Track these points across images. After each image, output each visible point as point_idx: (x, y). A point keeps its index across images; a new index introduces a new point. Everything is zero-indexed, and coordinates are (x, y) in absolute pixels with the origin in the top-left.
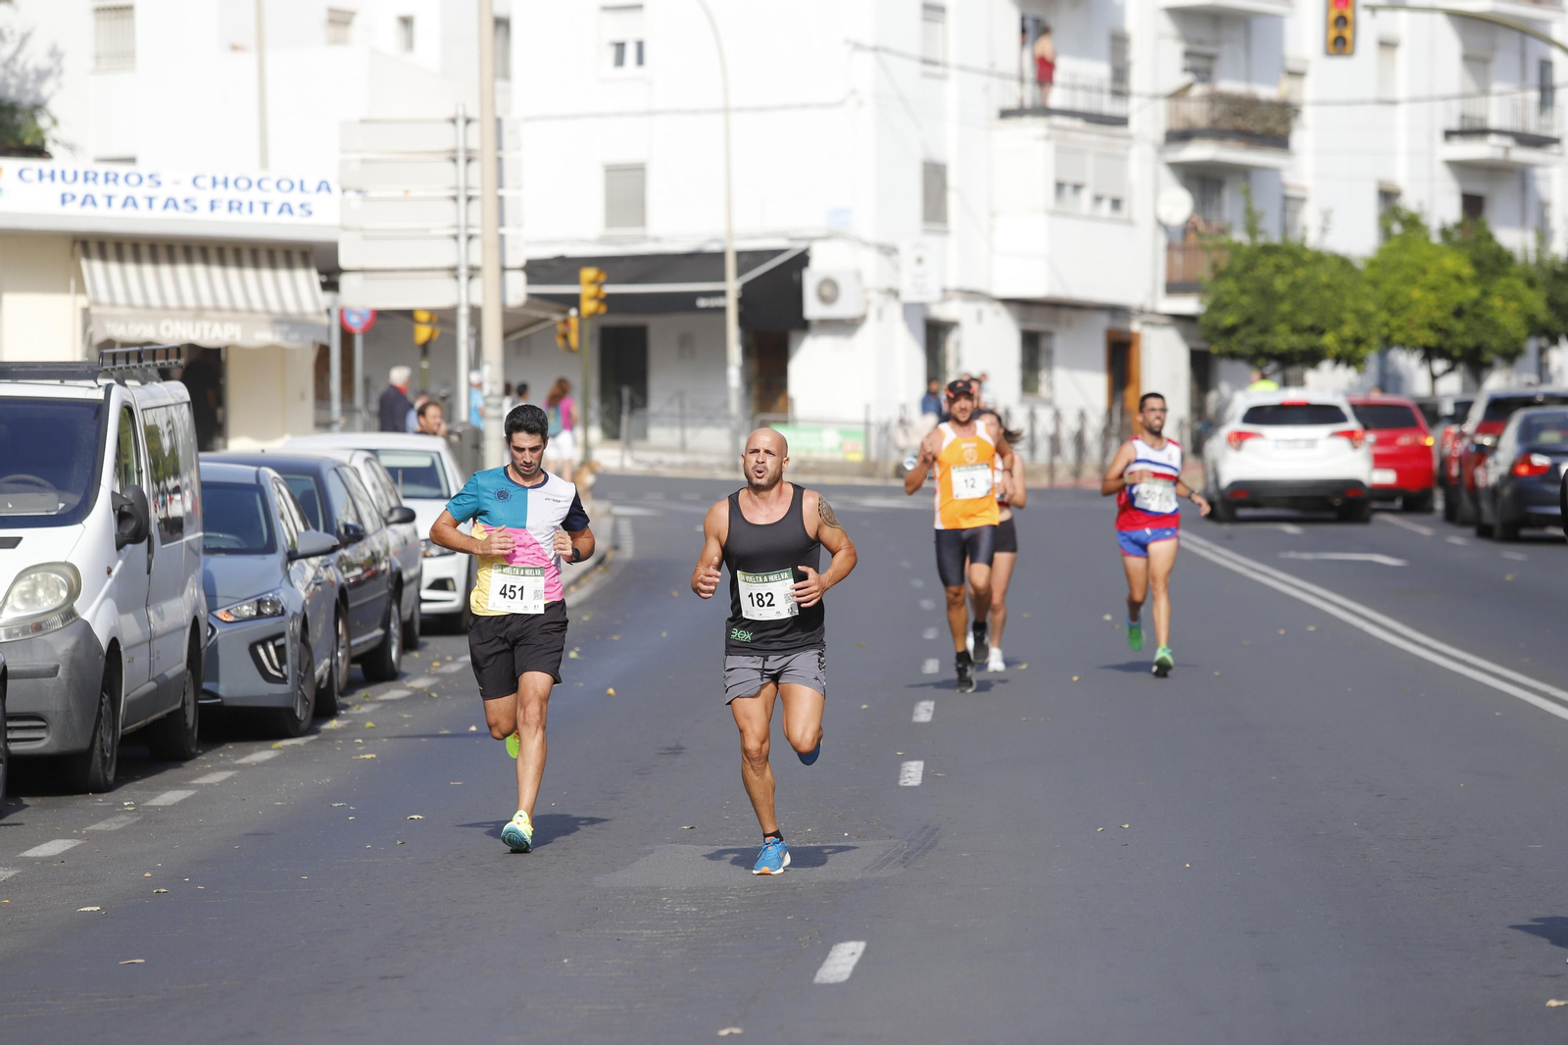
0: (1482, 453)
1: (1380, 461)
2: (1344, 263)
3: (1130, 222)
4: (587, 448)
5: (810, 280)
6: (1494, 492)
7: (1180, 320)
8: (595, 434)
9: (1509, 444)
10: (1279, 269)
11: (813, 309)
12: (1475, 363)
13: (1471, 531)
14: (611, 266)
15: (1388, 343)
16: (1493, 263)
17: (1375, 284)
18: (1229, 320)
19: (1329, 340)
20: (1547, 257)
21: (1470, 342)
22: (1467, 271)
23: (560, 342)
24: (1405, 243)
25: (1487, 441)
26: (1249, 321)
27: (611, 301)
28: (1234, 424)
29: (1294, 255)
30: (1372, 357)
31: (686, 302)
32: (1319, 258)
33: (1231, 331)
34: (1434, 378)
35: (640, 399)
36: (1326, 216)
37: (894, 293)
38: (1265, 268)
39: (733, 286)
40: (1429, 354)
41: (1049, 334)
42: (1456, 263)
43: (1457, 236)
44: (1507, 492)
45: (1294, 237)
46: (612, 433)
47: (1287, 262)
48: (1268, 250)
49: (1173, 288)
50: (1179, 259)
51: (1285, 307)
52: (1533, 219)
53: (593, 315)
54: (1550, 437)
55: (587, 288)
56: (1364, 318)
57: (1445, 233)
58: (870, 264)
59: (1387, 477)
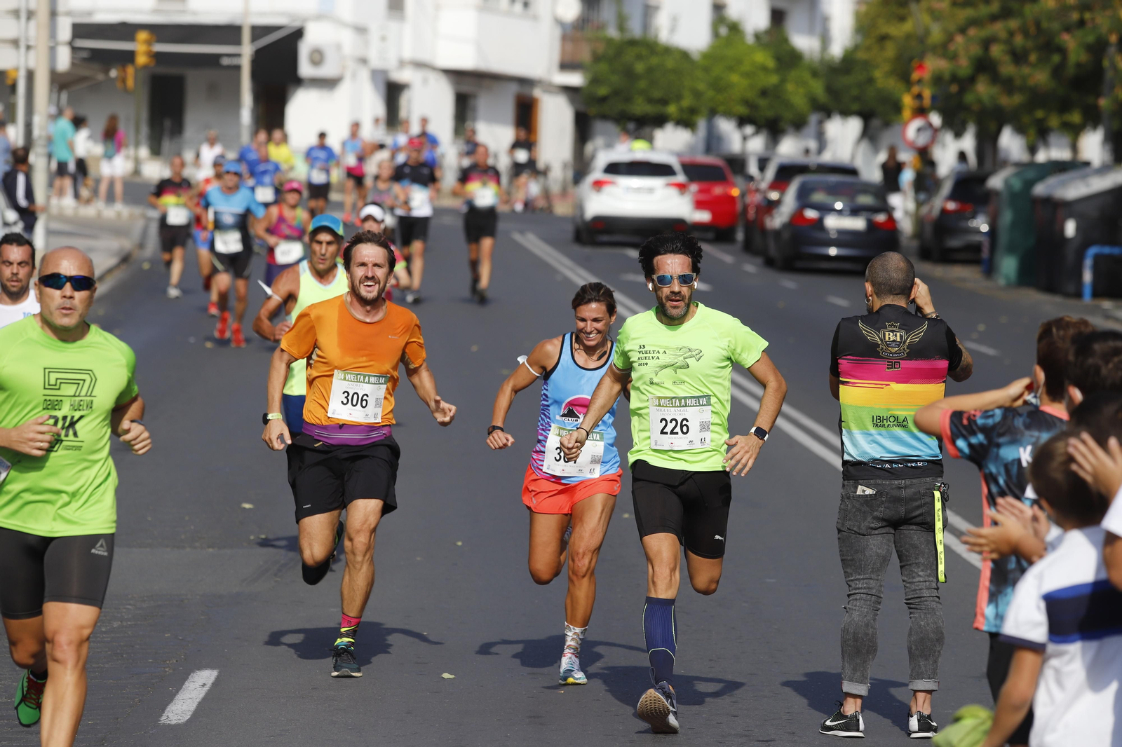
0: (772, 206)
1: (699, 205)
2: (684, 55)
3: (535, 18)
4: (137, 162)
5: (304, 49)
6: (777, 233)
7: (569, 90)
8: (144, 152)
9: (789, 201)
10: (639, 57)
11: (305, 69)
12: (774, 130)
13: (759, 260)
14: (160, 32)
15: (713, 113)
16: (789, 59)
17: (706, 69)
18: (603, 91)
19: (672, 109)
20: (827, 57)
21: (770, 114)
22: (771, 63)
23: (119, 85)
24: (728, 42)
25: (774, 196)
26: (616, 93)
27: (159, 57)
28: (597, 174)
29: (649, 47)
30: (702, 124)
31: (213, 60)
32: (668, 51)
33: (603, 100)
34: (745, 138)
35: (178, 129)
36: (675, 21)
37: (363, 61)
38: (629, 56)
39: (247, 51)
40: (742, 122)
41: (473, 96)
42: (763, 58)
43: (766, 39)
44: (786, 235)
45: (651, 35)
46: (156, 151)
47: (644, 52)
48: (633, 43)
49: (565, 66)
50: (569, 46)
51: (642, 84)
52: (818, 29)
53: (145, 67)
54: (818, 197)
55: (140, 47)
56: (697, 94)
57: (757, 36)
58: (348, 40)
59: (704, 216)
